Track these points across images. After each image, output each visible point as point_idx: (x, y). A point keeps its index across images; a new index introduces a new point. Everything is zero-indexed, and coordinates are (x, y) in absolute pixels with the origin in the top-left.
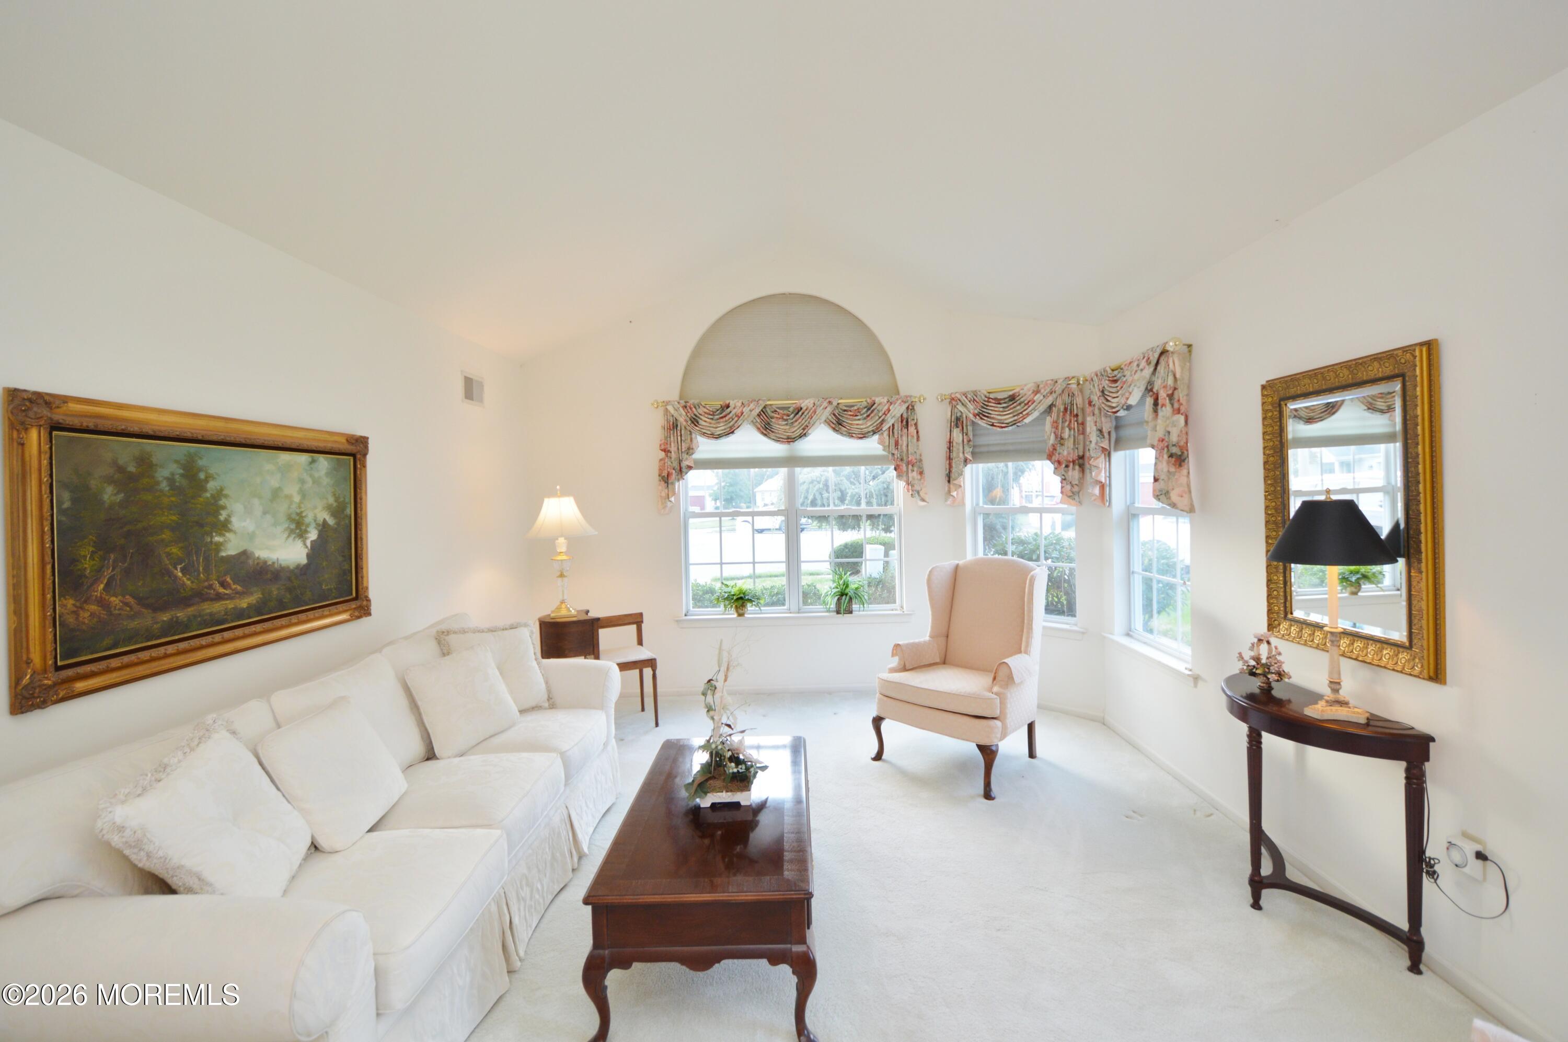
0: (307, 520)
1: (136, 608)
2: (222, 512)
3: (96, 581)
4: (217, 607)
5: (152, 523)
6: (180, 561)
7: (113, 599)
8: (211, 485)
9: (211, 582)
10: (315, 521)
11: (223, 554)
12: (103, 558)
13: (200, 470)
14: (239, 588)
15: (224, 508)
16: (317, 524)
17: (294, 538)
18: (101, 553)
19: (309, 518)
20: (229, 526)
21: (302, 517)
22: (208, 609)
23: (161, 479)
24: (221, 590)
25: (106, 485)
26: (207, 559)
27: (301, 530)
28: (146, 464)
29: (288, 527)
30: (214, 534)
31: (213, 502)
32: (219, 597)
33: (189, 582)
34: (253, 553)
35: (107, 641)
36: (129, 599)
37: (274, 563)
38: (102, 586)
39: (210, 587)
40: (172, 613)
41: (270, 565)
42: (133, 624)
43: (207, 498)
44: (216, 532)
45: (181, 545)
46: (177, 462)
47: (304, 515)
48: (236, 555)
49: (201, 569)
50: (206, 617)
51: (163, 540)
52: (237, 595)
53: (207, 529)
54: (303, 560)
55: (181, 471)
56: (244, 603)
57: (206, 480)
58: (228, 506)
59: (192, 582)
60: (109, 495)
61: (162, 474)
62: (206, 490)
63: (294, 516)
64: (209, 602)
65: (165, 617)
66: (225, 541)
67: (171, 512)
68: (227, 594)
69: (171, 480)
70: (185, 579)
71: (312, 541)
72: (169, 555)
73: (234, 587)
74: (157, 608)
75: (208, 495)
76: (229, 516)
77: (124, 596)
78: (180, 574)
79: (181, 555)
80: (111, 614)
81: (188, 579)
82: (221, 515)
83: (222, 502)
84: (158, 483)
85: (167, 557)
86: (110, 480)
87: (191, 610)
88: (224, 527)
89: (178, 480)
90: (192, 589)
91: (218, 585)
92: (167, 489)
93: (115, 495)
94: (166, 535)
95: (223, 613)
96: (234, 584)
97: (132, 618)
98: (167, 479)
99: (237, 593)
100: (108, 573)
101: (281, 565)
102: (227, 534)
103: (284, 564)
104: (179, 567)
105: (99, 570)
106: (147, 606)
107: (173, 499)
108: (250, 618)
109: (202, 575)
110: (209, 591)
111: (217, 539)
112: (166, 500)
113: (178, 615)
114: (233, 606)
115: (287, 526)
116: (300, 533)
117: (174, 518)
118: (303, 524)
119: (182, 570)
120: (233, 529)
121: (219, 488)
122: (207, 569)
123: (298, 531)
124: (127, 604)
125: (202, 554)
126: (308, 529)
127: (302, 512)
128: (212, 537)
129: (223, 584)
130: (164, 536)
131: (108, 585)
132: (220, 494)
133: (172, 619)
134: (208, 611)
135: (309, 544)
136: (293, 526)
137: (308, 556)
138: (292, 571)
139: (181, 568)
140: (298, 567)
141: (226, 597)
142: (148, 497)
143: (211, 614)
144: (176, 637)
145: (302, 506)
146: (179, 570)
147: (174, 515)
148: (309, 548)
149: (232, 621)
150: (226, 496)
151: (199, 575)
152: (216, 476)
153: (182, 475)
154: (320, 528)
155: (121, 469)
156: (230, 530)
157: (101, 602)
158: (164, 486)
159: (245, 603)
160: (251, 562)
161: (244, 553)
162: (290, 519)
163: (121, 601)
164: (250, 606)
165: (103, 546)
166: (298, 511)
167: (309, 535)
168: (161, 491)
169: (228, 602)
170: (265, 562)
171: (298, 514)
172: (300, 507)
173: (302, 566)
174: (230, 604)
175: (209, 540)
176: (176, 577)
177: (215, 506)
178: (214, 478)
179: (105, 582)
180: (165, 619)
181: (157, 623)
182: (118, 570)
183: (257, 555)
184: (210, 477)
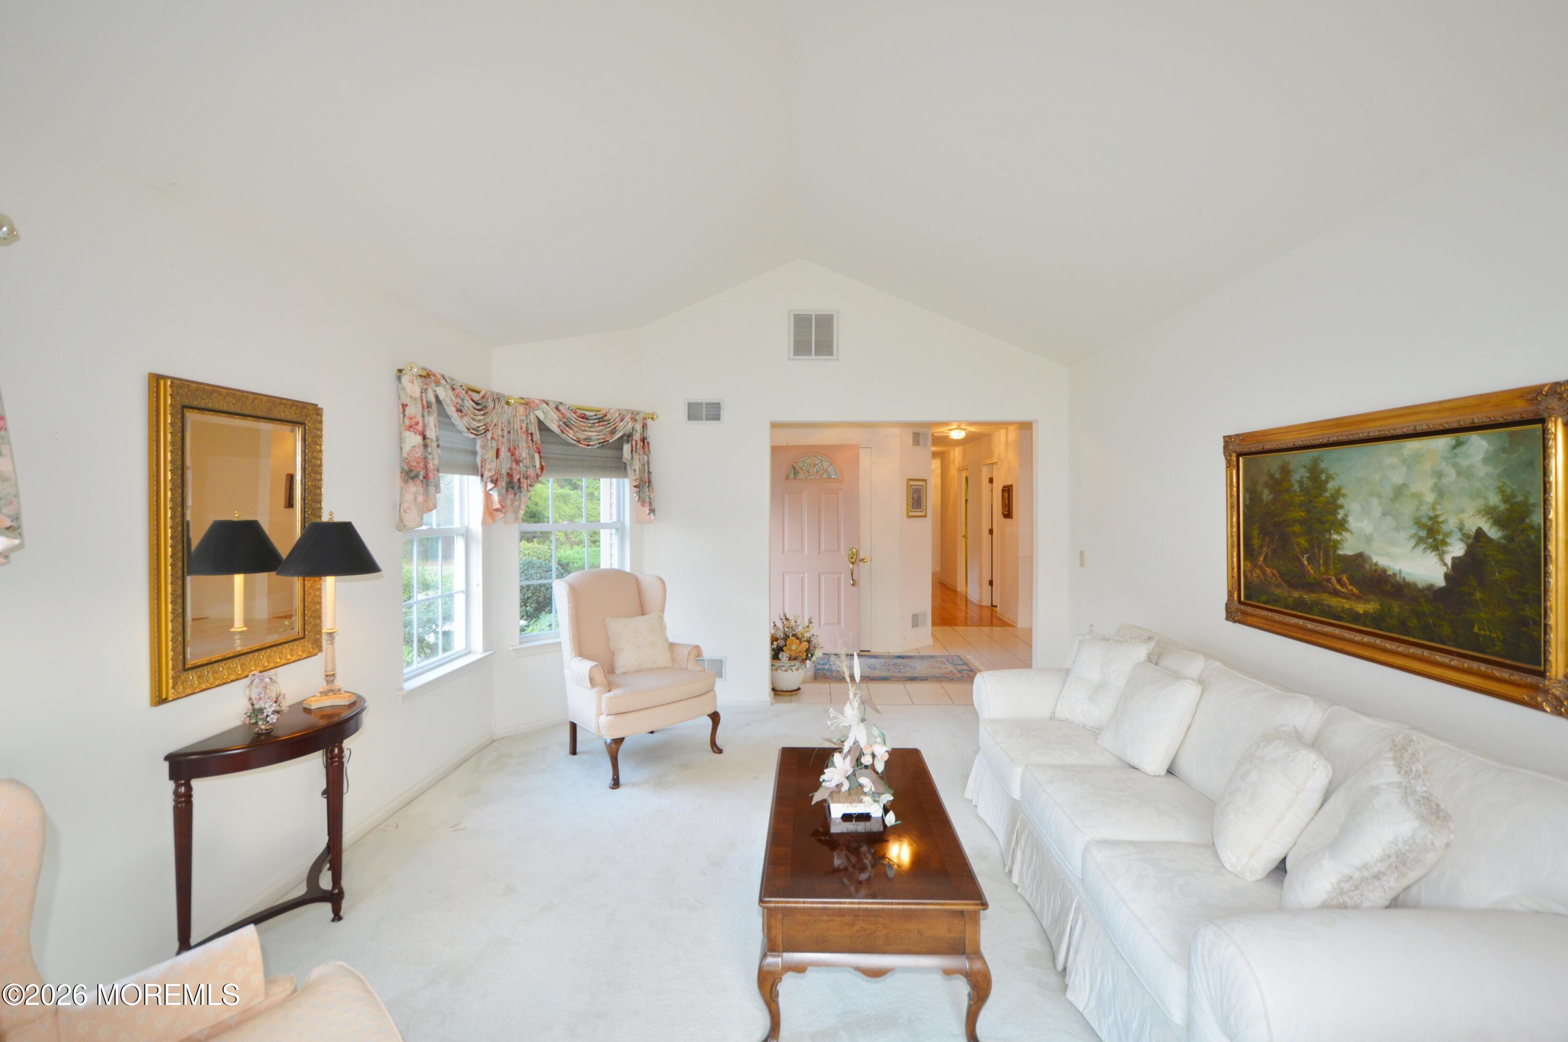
0: (1445, 528)
1: (1279, 580)
2: (1340, 511)
3: (1259, 554)
4: (1334, 602)
5: (1288, 517)
6: (1306, 551)
7: (1267, 569)
8: (1331, 485)
9: (1329, 577)
10: (1461, 529)
11: (1340, 552)
12: (1263, 540)
13: (1322, 472)
14: (1355, 590)
15: (1341, 507)
16: (1464, 534)
17: (1425, 549)
18: (1262, 535)
19: (1451, 523)
20: (1346, 525)
21: (1438, 523)
22: (1327, 600)
23: (1294, 482)
24: (1338, 587)
25: (1264, 489)
26: (1326, 554)
27: (1435, 540)
28: (1285, 470)
29: (1416, 534)
30: (1332, 532)
31: (1332, 501)
32: (1336, 593)
33: (1312, 571)
34: (1369, 558)
35: (1264, 598)
36: (1275, 572)
37: (1395, 574)
38: (1262, 558)
39: (1329, 580)
40: (1301, 593)
41: (1390, 575)
42: (1278, 591)
43: (1327, 497)
44: (1334, 530)
45: (1307, 537)
46: (1305, 467)
47: (1440, 519)
48: (1352, 555)
49: (1321, 562)
50: (1324, 607)
51: (1294, 532)
52: (1354, 598)
53: (1327, 526)
54: (1441, 582)
55: (1308, 475)
56: (1360, 608)
57: (1327, 482)
58: (1345, 505)
59: (1315, 572)
60: (1266, 495)
61: (1296, 477)
62: (1326, 490)
63: (1425, 520)
64: (1327, 595)
65: (1296, 594)
66: (1343, 540)
67: (1300, 509)
68: (1342, 592)
69: (1301, 483)
70: (1309, 567)
71: (1454, 559)
72: (1299, 544)
73: (1350, 587)
74: (1292, 586)
75: (1327, 494)
76: (1346, 515)
77: (1273, 569)
78: (1306, 562)
79: (1307, 547)
80: (1266, 579)
81: (1312, 568)
82: (1339, 514)
83: (1340, 501)
84: (1292, 486)
85: (1297, 546)
86: (1266, 485)
87: (1314, 596)
88: (1342, 526)
89: (1305, 482)
90: (1314, 578)
91: (1335, 581)
92: (1298, 490)
93: (1269, 495)
94: (1297, 528)
95: (1339, 609)
96: (1350, 585)
97: (1278, 586)
98: (1298, 481)
99: (1353, 594)
100: (1265, 549)
101: (1404, 579)
102: (1344, 533)
103: (1409, 579)
104: (1305, 556)
105: (1261, 547)
106: (1286, 582)
107: (1302, 498)
108: (1366, 626)
109: (1322, 568)
110: (1327, 584)
111: (1335, 537)
112: (1297, 499)
113: (1305, 596)
114: (1349, 607)
115: (1414, 532)
116: (1434, 544)
117: (1303, 514)
118: (1439, 532)
119: (1308, 559)
120: (1350, 528)
121: (1337, 487)
122: (1326, 564)
123: (1430, 541)
124: (1274, 575)
125: (1322, 549)
126: (1448, 540)
127: (1437, 516)
128: (1330, 535)
129: (1339, 581)
130: (1295, 528)
131: (1265, 559)
132: (1338, 493)
133: (1300, 598)
134: (1327, 603)
135: (1448, 560)
136: (1423, 534)
137: (1446, 576)
138: (1421, 591)
139: (1307, 558)
140: (1430, 587)
141: (1342, 595)
142: (1286, 497)
143: (1329, 606)
144: (1299, 614)
145: (1438, 507)
146: (1305, 559)
147: (1302, 511)
148: (1450, 566)
149: (1348, 621)
150: (1344, 496)
151: (1319, 566)
152: (1334, 476)
153: (1308, 478)
154: (1470, 541)
155: (1272, 477)
156: (1347, 530)
157: (1261, 568)
158: (1296, 487)
159: (1362, 608)
160: (1367, 566)
161: (1360, 556)
162: (1418, 523)
163: (1271, 572)
164: (1366, 614)
165: (1263, 532)
166: (1431, 514)
167: (1449, 548)
168: (1295, 492)
169: (1344, 601)
170: (1385, 571)
171: (1431, 518)
172: (1434, 509)
173: (1436, 588)
174: (1347, 605)
175: (1328, 536)
176: (1303, 564)
177: (1333, 505)
178: (1333, 479)
179: (1264, 555)
180: (1296, 596)
181: (1291, 597)
182: (1270, 549)
183: (1374, 561)
184: (1329, 478)
